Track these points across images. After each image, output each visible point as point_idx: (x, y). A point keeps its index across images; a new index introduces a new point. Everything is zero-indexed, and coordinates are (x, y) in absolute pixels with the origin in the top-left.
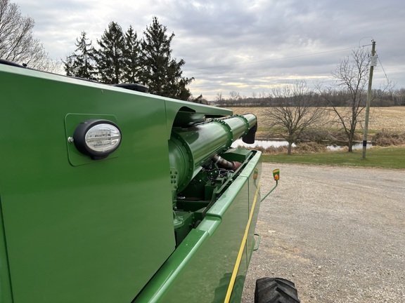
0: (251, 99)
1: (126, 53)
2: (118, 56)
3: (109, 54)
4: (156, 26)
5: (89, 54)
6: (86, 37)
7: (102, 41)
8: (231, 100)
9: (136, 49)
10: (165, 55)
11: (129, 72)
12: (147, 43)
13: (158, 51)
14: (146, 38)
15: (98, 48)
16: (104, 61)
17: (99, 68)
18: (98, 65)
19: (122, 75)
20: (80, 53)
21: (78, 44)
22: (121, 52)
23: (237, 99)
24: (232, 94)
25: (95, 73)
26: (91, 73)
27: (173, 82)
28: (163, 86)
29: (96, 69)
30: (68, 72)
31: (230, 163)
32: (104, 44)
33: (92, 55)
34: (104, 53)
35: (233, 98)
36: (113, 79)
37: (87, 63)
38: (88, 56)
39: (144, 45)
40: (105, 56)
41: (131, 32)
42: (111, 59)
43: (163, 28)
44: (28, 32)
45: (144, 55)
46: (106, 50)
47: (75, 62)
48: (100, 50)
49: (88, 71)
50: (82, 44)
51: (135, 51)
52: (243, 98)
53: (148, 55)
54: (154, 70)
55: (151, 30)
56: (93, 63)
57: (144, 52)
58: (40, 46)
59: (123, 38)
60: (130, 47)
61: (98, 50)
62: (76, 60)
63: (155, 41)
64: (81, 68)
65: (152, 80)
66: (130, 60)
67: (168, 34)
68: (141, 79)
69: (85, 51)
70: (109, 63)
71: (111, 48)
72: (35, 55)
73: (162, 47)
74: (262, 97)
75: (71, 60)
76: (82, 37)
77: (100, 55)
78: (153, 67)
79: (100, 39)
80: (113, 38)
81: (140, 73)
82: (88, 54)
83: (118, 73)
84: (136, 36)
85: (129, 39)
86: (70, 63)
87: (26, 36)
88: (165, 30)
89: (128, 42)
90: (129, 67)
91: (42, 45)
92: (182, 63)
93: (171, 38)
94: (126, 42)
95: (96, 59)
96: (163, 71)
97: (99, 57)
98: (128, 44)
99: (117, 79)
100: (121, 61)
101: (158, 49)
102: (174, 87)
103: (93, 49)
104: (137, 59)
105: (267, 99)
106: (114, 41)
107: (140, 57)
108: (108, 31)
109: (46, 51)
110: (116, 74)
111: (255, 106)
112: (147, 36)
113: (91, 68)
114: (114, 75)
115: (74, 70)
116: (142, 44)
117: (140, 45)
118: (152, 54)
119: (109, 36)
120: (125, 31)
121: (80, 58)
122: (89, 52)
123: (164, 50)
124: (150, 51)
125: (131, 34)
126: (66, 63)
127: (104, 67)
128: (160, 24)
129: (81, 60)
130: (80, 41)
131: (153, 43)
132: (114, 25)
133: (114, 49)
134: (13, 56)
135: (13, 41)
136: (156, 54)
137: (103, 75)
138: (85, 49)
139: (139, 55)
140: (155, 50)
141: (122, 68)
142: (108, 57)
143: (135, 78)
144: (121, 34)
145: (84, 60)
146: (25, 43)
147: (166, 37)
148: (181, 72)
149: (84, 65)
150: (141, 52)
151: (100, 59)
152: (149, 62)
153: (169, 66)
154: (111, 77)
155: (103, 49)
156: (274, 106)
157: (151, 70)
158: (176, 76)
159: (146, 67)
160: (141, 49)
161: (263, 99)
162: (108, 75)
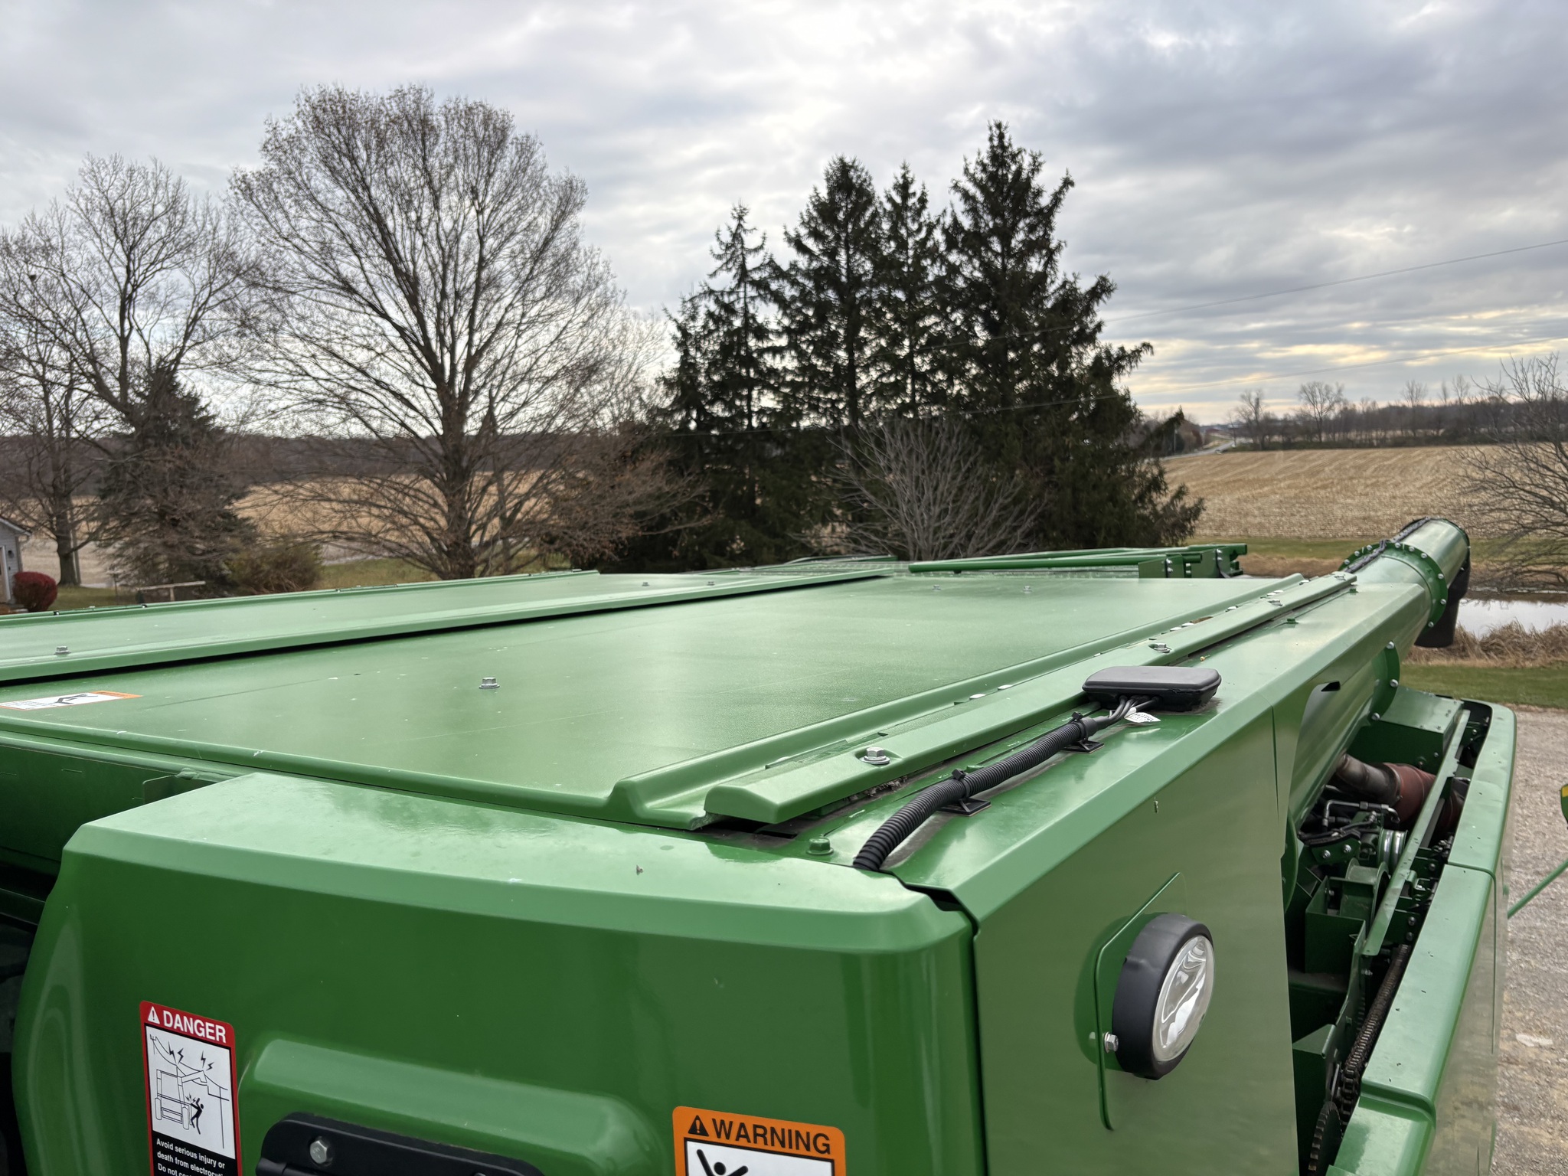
0: (1400, 411)
1: (886, 267)
2: (856, 281)
3: (824, 277)
4: (1000, 154)
5: (757, 284)
6: (749, 222)
7: (803, 231)
8: (1304, 417)
9: (925, 251)
10: (1035, 264)
11: (896, 340)
12: (966, 222)
13: (1007, 252)
14: (960, 206)
15: (786, 256)
16: (807, 304)
17: (787, 330)
18: (786, 322)
19: (868, 352)
20: (726, 280)
21: (719, 251)
22: (868, 266)
23: (1332, 415)
24: (1309, 393)
25: (776, 351)
26: (762, 352)
27: (1064, 365)
28: (1021, 386)
29: (779, 334)
30: (686, 353)
31: (1375, 772)
32: (810, 243)
33: (767, 287)
34: (807, 274)
35: (1313, 411)
36: (837, 367)
37: (748, 317)
38: (751, 292)
39: (954, 233)
40: (810, 284)
41: (904, 188)
42: (831, 294)
43: (1026, 162)
44: (566, 225)
45: (954, 270)
46: (815, 264)
47: (710, 315)
48: (794, 266)
49: (752, 343)
50: (734, 247)
51: (918, 258)
52: (1360, 408)
53: (966, 271)
54: (989, 326)
55: (979, 175)
56: (768, 314)
57: (954, 257)
58: (601, 268)
59: (875, 214)
60: (902, 245)
61: (785, 267)
62: (713, 307)
63: (995, 212)
64: (728, 334)
65: (981, 363)
66: (900, 295)
67: (1046, 181)
68: (939, 364)
69: (743, 275)
70: (823, 310)
71: (832, 254)
72: (584, 301)
73: (1021, 236)
74: (1452, 399)
75: (695, 308)
76: (734, 224)
77: (794, 283)
78: (986, 315)
79: (796, 227)
80: (841, 216)
81: (937, 341)
82: (754, 283)
83: (854, 344)
84: (923, 201)
85: (898, 213)
86: (693, 318)
87: (560, 243)
88: (1036, 168)
89: (894, 229)
90: (896, 320)
91: (607, 265)
92: (1102, 289)
93: (1057, 199)
94: (886, 226)
95: (778, 298)
96: (1023, 325)
97: (789, 292)
98: (894, 234)
99: (852, 365)
100: (869, 302)
101: (1005, 241)
102: (1068, 385)
103: (771, 263)
104: (926, 287)
105: (1481, 407)
106: (843, 226)
107: (939, 280)
108: (824, 194)
109: (620, 287)
110: (850, 352)
111: (1417, 442)
112: (967, 196)
113: (761, 332)
114: (842, 354)
115: (705, 345)
116: (945, 231)
117: (938, 235)
118: (986, 267)
119: (825, 211)
120: (882, 187)
121: (726, 299)
122: (756, 276)
123: (1031, 247)
124: (977, 254)
125: (906, 196)
126: (681, 319)
127: (804, 327)
128: (1015, 149)
129: (729, 309)
130: (727, 238)
131: (988, 221)
132: (844, 168)
133: (842, 257)
134: (519, 312)
135: (519, 261)
136: (998, 263)
137: (801, 355)
138: (743, 266)
139: (934, 271)
140: (997, 247)
141: (871, 326)
142: (819, 288)
143: (918, 360)
144: (870, 199)
145: (739, 306)
146: (557, 264)
147: (1039, 193)
148: (1099, 327)
149: (737, 323)
150: (944, 260)
151: (794, 299)
152: (973, 298)
153: (1049, 304)
154: (828, 359)
155: (803, 262)
156: (1512, 439)
157: (978, 329)
158: (1075, 343)
159: (958, 317)
160: (942, 248)
161: (1460, 407)
162: (819, 355)
